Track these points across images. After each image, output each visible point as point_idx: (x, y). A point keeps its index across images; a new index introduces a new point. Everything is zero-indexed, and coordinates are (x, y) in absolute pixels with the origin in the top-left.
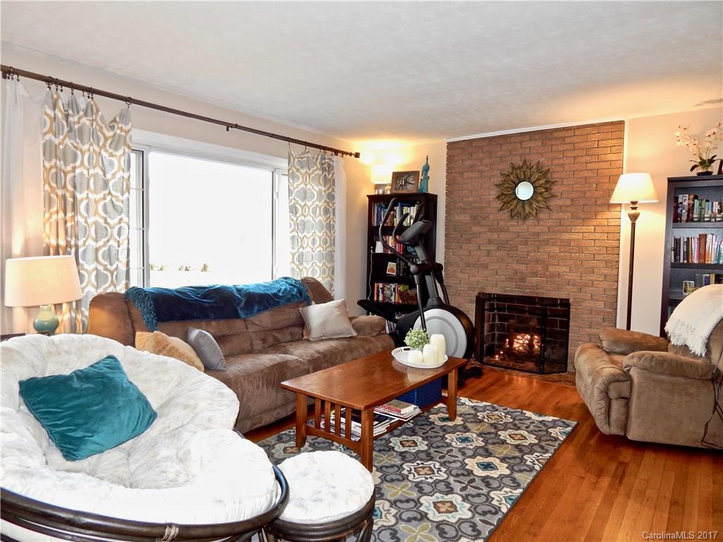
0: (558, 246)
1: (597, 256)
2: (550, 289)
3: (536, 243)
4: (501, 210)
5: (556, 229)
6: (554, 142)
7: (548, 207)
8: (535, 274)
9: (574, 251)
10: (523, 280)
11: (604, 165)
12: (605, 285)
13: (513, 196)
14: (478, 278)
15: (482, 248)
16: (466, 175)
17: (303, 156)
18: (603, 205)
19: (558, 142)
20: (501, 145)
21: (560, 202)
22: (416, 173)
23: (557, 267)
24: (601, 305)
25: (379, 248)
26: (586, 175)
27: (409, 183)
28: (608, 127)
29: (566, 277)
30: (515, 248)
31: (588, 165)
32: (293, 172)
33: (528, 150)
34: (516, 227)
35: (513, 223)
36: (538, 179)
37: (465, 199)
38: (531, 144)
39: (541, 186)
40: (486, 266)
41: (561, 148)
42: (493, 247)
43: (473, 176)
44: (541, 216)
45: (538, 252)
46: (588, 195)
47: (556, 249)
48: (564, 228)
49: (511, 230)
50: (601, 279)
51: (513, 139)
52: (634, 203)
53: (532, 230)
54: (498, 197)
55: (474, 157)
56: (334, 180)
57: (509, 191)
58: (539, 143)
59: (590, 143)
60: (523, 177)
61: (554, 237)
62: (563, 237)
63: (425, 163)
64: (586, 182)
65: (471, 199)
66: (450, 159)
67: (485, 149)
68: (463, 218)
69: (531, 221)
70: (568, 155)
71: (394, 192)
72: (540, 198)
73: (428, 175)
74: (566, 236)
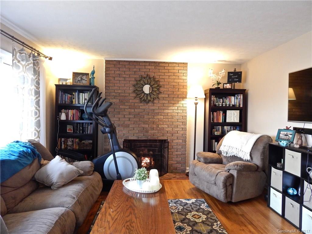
0: (162, 115)
1: (179, 120)
2: (160, 136)
3: (153, 114)
4: (136, 98)
5: (162, 108)
6: (160, 68)
7: (158, 98)
8: (153, 129)
9: (170, 118)
10: (147, 132)
11: (181, 81)
12: (182, 132)
13: (142, 92)
14: (124, 132)
15: (126, 116)
16: (116, 79)
17: (22, 52)
18: (181, 98)
19: (162, 68)
20: (135, 66)
21: (163, 96)
22: (87, 74)
23: (162, 125)
24: (181, 141)
25: (63, 117)
26: (174, 84)
27: (84, 80)
28: (182, 65)
29: (167, 130)
30: (143, 117)
31: (175, 80)
32: (15, 63)
33: (148, 70)
34: (143, 106)
35: (142, 105)
36: (154, 84)
37: (116, 91)
38: (149, 67)
39: (155, 87)
40: (128, 126)
41: (163, 71)
42: (131, 116)
43: (120, 79)
44: (155, 101)
45: (154, 118)
46: (175, 93)
47: (162, 117)
48: (165, 108)
49: (141, 108)
50: (181, 130)
51: (141, 64)
52: (196, 98)
53: (151, 108)
54: (134, 91)
55: (121, 69)
56: (39, 72)
57: (140, 89)
58: (153, 67)
59: (175, 71)
60: (147, 82)
61: (161, 111)
62: (165, 112)
63: (93, 70)
64: (174, 88)
65: (119, 91)
66: (107, 69)
67: (126, 66)
68: (115, 101)
69: (150, 104)
70: (167, 75)
71: (75, 84)
72: (155, 93)
73: (94, 76)
74: (166, 111)
